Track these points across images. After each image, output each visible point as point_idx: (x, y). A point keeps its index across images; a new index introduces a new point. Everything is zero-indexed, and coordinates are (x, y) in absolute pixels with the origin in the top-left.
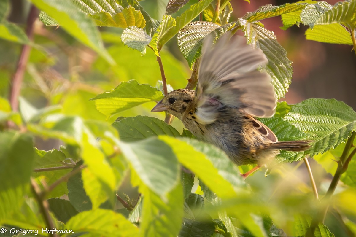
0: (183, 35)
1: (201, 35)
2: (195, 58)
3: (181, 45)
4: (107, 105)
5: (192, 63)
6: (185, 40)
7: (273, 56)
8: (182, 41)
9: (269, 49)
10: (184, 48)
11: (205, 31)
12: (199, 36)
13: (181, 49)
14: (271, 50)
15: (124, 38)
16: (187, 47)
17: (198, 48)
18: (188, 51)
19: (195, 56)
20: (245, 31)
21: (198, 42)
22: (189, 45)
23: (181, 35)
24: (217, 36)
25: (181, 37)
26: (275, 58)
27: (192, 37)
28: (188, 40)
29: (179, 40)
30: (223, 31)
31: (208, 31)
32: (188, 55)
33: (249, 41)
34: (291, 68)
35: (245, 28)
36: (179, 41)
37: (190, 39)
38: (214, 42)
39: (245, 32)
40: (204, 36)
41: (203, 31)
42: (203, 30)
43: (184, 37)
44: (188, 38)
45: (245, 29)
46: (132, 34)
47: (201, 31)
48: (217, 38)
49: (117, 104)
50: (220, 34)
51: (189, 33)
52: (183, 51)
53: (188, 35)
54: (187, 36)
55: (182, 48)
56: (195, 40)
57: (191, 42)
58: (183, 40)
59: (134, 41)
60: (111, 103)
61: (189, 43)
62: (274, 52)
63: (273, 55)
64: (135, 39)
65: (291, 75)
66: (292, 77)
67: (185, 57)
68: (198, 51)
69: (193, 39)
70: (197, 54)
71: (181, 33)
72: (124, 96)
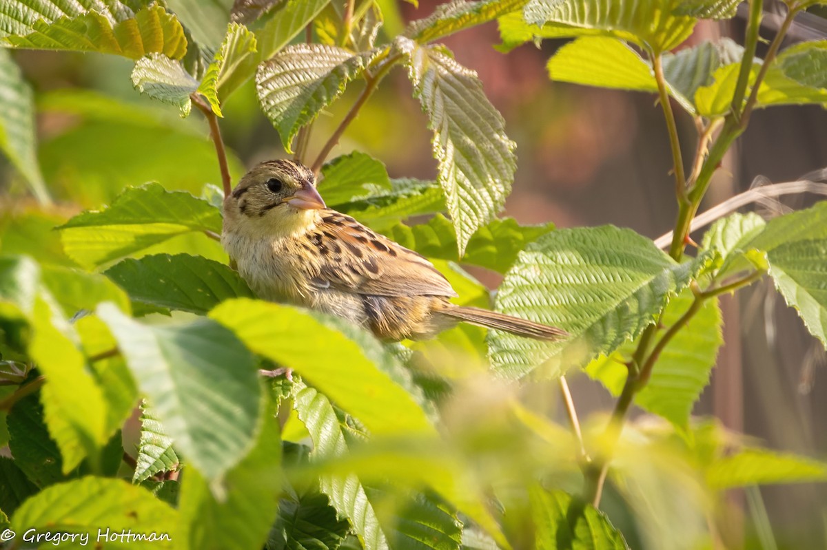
0: (269, 75)
1: (310, 73)
2: (296, 126)
3: (264, 96)
4: (89, 243)
5: (291, 136)
6: (273, 86)
7: (472, 128)
8: (267, 88)
9: (465, 111)
10: (272, 103)
11: (321, 66)
12: (307, 76)
13: (263, 105)
14: (470, 114)
15: (138, 77)
16: (278, 101)
17: (305, 103)
18: (282, 110)
19: (298, 121)
20: (410, 67)
21: (305, 91)
22: (283, 97)
23: (265, 73)
24: (347, 74)
25: (264, 79)
26: (476, 131)
27: (290, 79)
28: (281, 85)
29: (261, 84)
30: (361, 64)
31: (326, 65)
32: (282, 118)
33: (417, 88)
34: (514, 158)
35: (411, 59)
36: (259, 87)
37: (285, 83)
38: (341, 87)
39: (411, 70)
40: (317, 77)
41: (315, 66)
42: (314, 64)
43: (272, 78)
44: (282, 81)
45: (410, 61)
46: (155, 71)
47: (311, 66)
48: (348, 80)
49: (113, 239)
50: (354, 69)
51: (282, 70)
52: (270, 111)
53: (281, 74)
54: (277, 76)
55: (268, 102)
56: (296, 85)
57: (287, 89)
58: (270, 86)
59: (161, 86)
60: (99, 239)
61: (284, 93)
62: (475, 119)
63: (473, 124)
64: (162, 81)
65: (512, 175)
66: (513, 178)
67: (274, 123)
68: (304, 109)
69: (293, 82)
70: (302, 116)
71: (265, 69)
72: (130, 219)
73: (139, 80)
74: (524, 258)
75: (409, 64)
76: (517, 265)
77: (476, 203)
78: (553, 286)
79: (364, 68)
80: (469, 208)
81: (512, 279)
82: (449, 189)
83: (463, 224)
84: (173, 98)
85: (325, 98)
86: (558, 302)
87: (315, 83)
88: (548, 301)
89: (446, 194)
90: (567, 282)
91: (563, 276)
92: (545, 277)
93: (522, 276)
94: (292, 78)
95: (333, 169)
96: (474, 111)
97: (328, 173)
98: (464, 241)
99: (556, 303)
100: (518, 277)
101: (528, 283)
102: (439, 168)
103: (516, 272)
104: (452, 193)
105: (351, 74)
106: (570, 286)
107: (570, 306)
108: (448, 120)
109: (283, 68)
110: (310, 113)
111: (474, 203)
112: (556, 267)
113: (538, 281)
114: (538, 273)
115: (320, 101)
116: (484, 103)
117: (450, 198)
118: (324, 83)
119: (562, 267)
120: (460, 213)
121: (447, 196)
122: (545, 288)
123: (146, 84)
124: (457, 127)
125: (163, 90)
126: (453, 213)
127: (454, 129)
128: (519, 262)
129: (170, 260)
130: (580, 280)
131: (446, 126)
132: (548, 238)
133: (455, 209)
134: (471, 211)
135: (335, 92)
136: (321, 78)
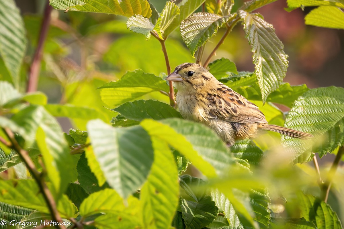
0: (186, 26)
1: (203, 25)
2: (197, 47)
3: (183, 34)
4: (112, 96)
5: (195, 51)
6: (187, 30)
7: (270, 49)
8: (185, 31)
9: (267, 42)
10: (187, 37)
11: (208, 22)
12: (202, 26)
13: (183, 38)
14: (269, 43)
15: (129, 24)
16: (189, 36)
17: (200, 37)
18: (191, 40)
19: (198, 45)
21: (200, 32)
22: (192, 35)
23: (184, 25)
24: (218, 25)
25: (184, 27)
26: (272, 51)
27: (195, 27)
28: (191, 30)
29: (182, 29)
30: (224, 21)
31: (210, 21)
32: (191, 43)
33: (247, 34)
34: (287, 62)
35: (245, 21)
36: (182, 31)
37: (193, 29)
38: (215, 31)
39: (245, 26)
40: (206, 26)
41: (205, 22)
42: (205, 21)
43: (187, 27)
44: (191, 28)
46: (137, 22)
47: (204, 22)
48: (218, 28)
49: (122, 95)
50: (221, 23)
51: (191, 24)
52: (186, 40)
53: (191, 25)
54: (189, 26)
55: (185, 37)
56: (197, 30)
57: (193, 32)
58: (186, 30)
59: (139, 28)
60: (116, 94)
61: (192, 33)
62: (271, 45)
63: (270, 47)
64: (140, 26)
65: (286, 69)
66: (286, 70)
67: (188, 46)
68: (200, 40)
69: (196, 29)
70: (199, 43)
71: (184, 23)
72: (129, 85)
73: (129, 25)
74: (297, 104)
75: (244, 23)
76: (294, 107)
77: (271, 82)
78: (309, 115)
79: (225, 23)
80: (268, 83)
81: (292, 113)
82: (259, 76)
83: (265, 90)
84: (143, 33)
85: (209, 35)
86: (311, 123)
87: (205, 29)
88: (306, 123)
89: (258, 78)
90: (315, 113)
91: (313, 111)
92: (306, 112)
93: (296, 112)
94: (196, 27)
95: (214, 65)
96: (271, 41)
97: (212, 67)
98: (265, 98)
99: (310, 123)
100: (294, 112)
101: (298, 115)
102: (255, 68)
103: (293, 110)
104: (261, 78)
105: (220, 25)
106: (316, 115)
107: (316, 124)
108: (260, 46)
109: (192, 23)
110: (203, 41)
111: (270, 81)
112: (310, 106)
113: (303, 114)
114: (303, 110)
115: (207, 36)
116: (276, 39)
117: (260, 80)
118: (209, 29)
119: (313, 107)
120: (264, 86)
121: (259, 79)
122: (305, 117)
123: (133, 27)
124: (264, 49)
125: (140, 30)
126: (261, 86)
127: (263, 50)
128: (295, 105)
129: (145, 103)
130: (320, 112)
131: (259, 49)
132: (307, 94)
133: (262, 84)
134: (269, 85)
135: (213, 33)
136: (207, 27)
